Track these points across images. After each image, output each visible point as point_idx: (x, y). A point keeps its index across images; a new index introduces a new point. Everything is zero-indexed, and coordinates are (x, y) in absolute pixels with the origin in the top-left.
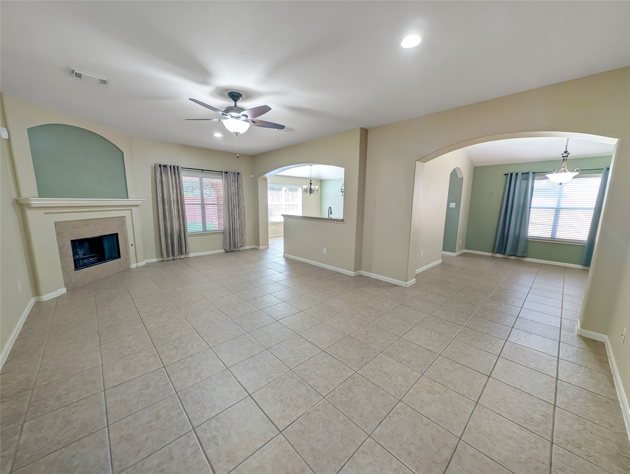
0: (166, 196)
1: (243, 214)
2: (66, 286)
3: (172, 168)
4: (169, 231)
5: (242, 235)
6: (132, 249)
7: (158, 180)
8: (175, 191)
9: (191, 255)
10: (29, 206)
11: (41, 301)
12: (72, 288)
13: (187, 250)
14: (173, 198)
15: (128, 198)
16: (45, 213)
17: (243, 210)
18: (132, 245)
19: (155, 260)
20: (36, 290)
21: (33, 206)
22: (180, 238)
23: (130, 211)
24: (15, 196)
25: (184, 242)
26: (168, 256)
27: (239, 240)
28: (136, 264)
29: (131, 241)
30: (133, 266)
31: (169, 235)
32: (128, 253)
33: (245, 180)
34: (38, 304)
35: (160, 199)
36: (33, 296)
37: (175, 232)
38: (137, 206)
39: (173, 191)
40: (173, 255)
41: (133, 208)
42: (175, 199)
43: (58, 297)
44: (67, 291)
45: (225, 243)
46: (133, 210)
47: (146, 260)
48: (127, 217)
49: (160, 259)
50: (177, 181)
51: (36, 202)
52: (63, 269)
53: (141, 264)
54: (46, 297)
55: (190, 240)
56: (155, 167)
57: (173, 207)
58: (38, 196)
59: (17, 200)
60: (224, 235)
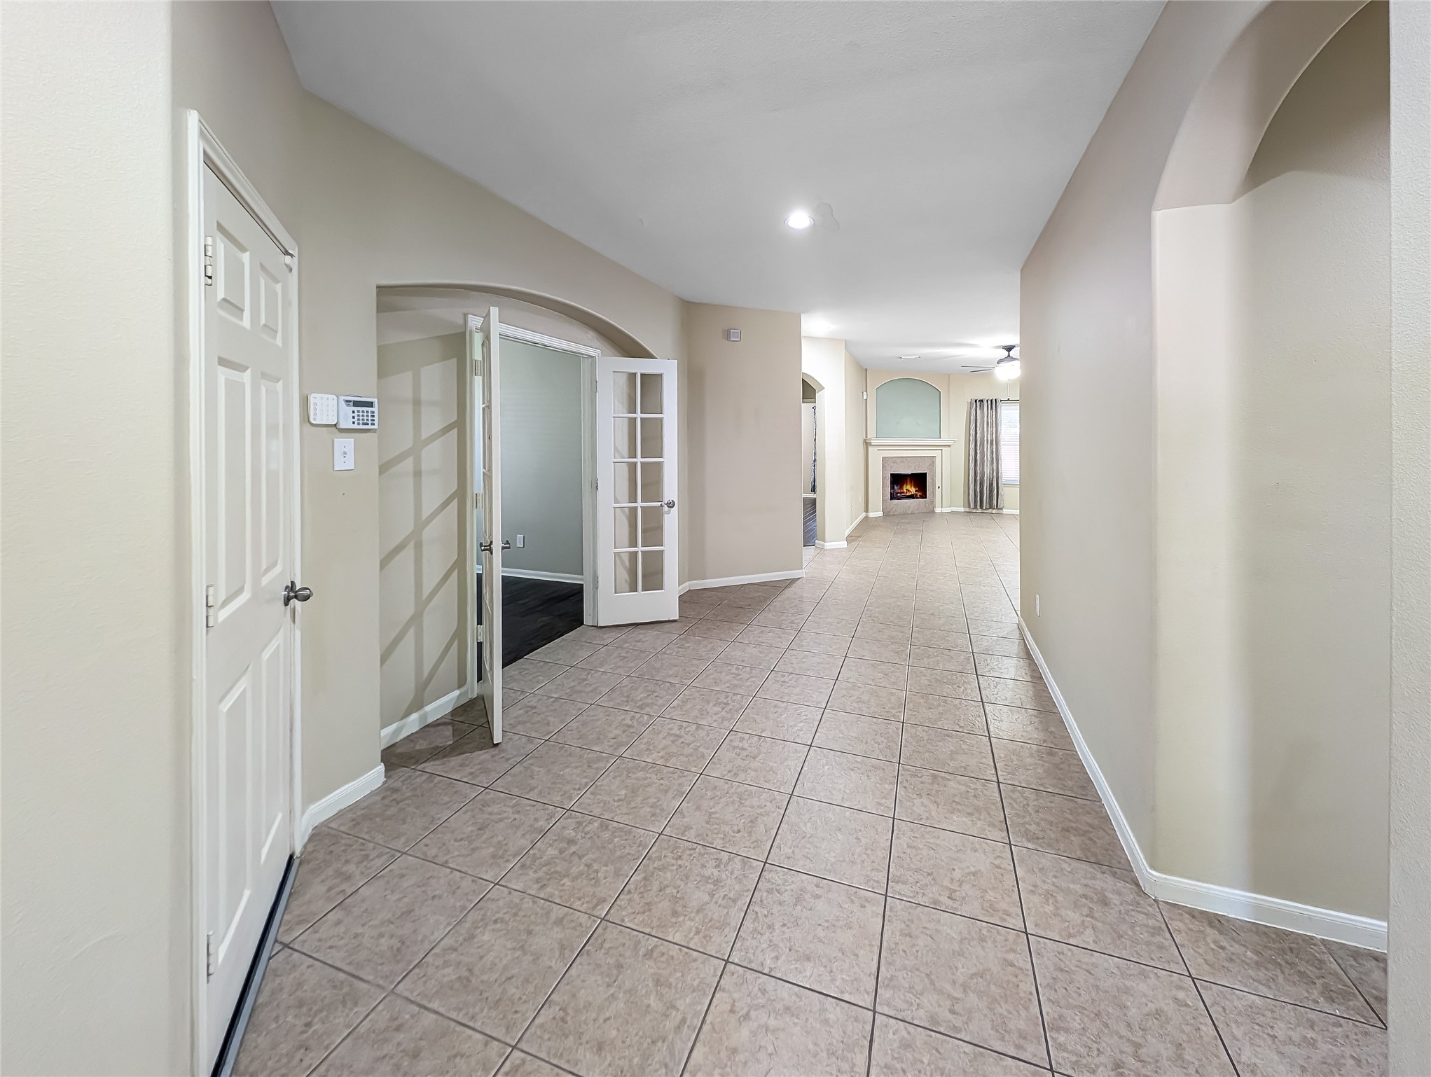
0: (979, 436)
2: (883, 510)
3: (989, 402)
4: (979, 476)
6: (938, 492)
7: (973, 418)
8: (990, 429)
9: (1004, 511)
10: (870, 444)
11: (868, 516)
12: (887, 514)
13: (999, 503)
14: (988, 438)
15: (941, 437)
16: (878, 450)
18: (939, 487)
19: (962, 509)
20: (867, 511)
21: (873, 444)
22: (992, 489)
23: (940, 451)
24: (864, 436)
25: (995, 493)
26: (976, 507)
28: (940, 509)
29: (938, 484)
30: (938, 510)
31: (979, 482)
32: (933, 495)
34: (866, 518)
35: (971, 438)
36: (864, 512)
37: (985, 478)
38: (949, 446)
39: (988, 430)
40: (981, 507)
41: (943, 448)
43: (877, 517)
44: (883, 514)
46: (943, 450)
47: (952, 507)
48: (937, 458)
49: (967, 510)
50: (994, 417)
51: (875, 441)
52: (883, 496)
53: (945, 510)
54: (871, 515)
55: (1003, 492)
56: (970, 403)
57: (986, 448)
58: (876, 436)
59: (865, 440)
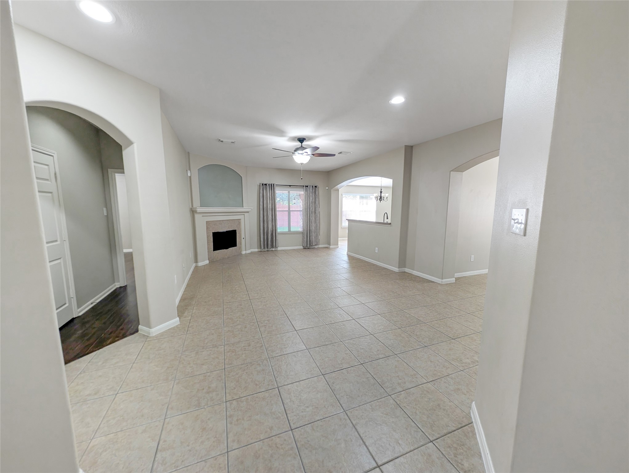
0: (265, 205)
1: (318, 218)
2: (209, 260)
3: (270, 185)
4: (266, 230)
5: (317, 236)
6: (243, 241)
7: (261, 195)
8: (271, 202)
9: (279, 249)
10: (196, 212)
11: (198, 266)
12: (212, 261)
13: (276, 244)
14: (270, 207)
15: (243, 207)
16: (203, 216)
17: (319, 216)
18: (243, 238)
19: (256, 250)
20: (196, 261)
21: (198, 212)
22: (273, 236)
23: (243, 216)
24: (191, 207)
25: (275, 239)
26: (264, 248)
27: (314, 240)
28: (245, 252)
29: (243, 236)
30: (244, 252)
31: (266, 233)
32: (241, 244)
33: (321, 192)
34: (196, 267)
35: (261, 207)
36: (195, 263)
37: (269, 231)
38: (248, 212)
39: (270, 202)
40: (267, 248)
42: (271, 208)
43: (205, 265)
44: (209, 262)
45: (303, 242)
46: (245, 215)
47: (251, 250)
48: (242, 220)
49: (259, 250)
50: (273, 194)
51: (199, 210)
52: (208, 249)
53: (248, 252)
54: (200, 264)
55: (279, 237)
56: (260, 185)
57: (269, 213)
58: (200, 206)
59: (191, 209)
60: (303, 235)
